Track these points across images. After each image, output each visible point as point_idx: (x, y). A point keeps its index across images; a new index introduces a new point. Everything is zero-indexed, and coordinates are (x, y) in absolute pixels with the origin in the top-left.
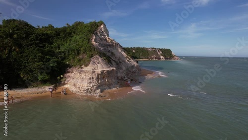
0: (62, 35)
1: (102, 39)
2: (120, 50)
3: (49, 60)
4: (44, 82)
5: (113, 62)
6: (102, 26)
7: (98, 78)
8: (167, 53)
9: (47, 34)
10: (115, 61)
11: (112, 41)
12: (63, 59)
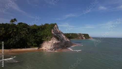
0: (41, 29)
1: (55, 31)
2: (63, 35)
3: (37, 38)
4: (35, 46)
5: (59, 39)
6: (56, 26)
7: (54, 45)
9: (35, 29)
10: (60, 39)
11: (59, 32)
12: (41, 38)
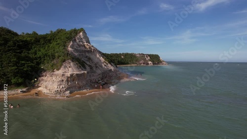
0: (42, 41)
1: (80, 46)
2: (98, 56)
3: (24, 65)
4: (18, 85)
6: (81, 33)
7: (68, 81)
8: (155, 59)
9: (26, 41)
10: (90, 66)
11: (90, 48)
12: (38, 64)
